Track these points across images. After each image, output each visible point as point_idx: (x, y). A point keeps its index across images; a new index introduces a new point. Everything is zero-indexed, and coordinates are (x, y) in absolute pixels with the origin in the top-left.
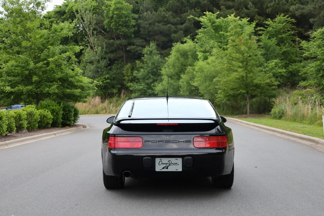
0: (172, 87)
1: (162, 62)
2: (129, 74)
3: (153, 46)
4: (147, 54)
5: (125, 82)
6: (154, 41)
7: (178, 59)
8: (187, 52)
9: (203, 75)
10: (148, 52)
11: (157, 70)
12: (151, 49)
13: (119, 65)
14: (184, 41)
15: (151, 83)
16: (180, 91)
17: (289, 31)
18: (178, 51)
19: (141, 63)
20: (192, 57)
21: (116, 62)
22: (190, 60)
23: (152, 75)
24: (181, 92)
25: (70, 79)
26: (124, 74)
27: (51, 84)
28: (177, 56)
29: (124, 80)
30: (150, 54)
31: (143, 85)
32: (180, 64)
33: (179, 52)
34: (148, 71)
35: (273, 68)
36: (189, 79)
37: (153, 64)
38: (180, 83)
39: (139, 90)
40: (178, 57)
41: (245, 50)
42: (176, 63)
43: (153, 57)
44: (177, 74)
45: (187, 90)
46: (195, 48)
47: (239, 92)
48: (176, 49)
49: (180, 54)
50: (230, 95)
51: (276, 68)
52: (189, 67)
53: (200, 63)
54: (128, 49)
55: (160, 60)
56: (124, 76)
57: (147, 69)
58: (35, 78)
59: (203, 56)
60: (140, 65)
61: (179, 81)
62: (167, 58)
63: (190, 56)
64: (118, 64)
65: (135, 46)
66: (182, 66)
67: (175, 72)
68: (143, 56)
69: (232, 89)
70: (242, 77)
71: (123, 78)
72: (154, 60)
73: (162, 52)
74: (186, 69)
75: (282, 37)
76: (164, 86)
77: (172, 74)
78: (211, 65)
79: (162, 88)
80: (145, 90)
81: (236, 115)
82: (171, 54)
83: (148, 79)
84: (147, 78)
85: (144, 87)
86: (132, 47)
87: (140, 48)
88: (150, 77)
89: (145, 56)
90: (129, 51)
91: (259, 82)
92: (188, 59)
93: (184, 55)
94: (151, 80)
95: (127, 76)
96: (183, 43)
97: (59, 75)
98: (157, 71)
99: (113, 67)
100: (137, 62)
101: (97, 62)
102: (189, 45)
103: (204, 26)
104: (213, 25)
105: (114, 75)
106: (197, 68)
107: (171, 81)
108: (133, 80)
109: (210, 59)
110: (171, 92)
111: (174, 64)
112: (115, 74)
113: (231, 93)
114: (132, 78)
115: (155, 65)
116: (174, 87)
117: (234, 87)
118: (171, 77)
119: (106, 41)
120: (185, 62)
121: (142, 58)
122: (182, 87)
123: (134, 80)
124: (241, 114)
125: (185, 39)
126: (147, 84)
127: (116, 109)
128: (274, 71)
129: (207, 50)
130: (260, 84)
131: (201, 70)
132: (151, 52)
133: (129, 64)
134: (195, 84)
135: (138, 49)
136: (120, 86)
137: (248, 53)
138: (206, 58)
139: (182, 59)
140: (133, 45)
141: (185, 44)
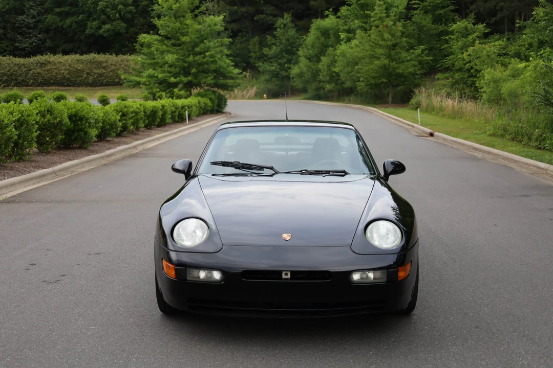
0: (310, 70)
1: (298, 38)
2: (256, 50)
3: (287, 18)
4: (280, 28)
5: (251, 59)
6: (289, 12)
7: (318, 38)
8: (328, 31)
9: (346, 60)
10: (282, 26)
11: (292, 47)
12: (285, 22)
13: (244, 38)
14: (325, 14)
15: (285, 63)
16: (319, 75)
17: (448, 6)
18: (318, 29)
19: (273, 39)
20: (334, 36)
21: (240, 34)
22: (332, 39)
23: (286, 54)
24: (321, 77)
25: (222, 70)
26: (251, 50)
27: (206, 75)
28: (316, 35)
29: (251, 57)
30: (284, 28)
31: (275, 65)
32: (320, 45)
33: (320, 30)
34: (281, 49)
35: (419, 55)
36: (330, 63)
37: (288, 40)
38: (319, 67)
39: (270, 71)
40: (318, 36)
41: (388, 37)
42: (315, 43)
43: (287, 32)
44: (316, 55)
45: (327, 74)
46: (337, 25)
47: (380, 81)
48: (316, 27)
49: (321, 32)
50: (371, 84)
51: (422, 55)
52: (331, 48)
53: (343, 47)
54: (255, 18)
55: (296, 36)
56: (250, 52)
57: (279, 46)
58: (194, 70)
59: (346, 37)
60: (272, 42)
61: (318, 64)
62: (305, 37)
63: (332, 36)
64: (242, 37)
65: (264, 15)
66: (323, 47)
67: (314, 53)
68: (275, 29)
69: (374, 78)
70: (385, 65)
71: (249, 55)
72: (289, 35)
73: (298, 23)
74: (326, 51)
75: (440, 14)
76: (301, 69)
77: (310, 55)
78: (354, 49)
79: (299, 71)
80: (277, 71)
81: (378, 104)
82: (310, 32)
83: (280, 59)
84: (280, 56)
85: (276, 68)
86: (262, 16)
87: (271, 17)
88: (283, 56)
89: (278, 30)
90: (257, 21)
91: (401, 71)
92: (329, 39)
93: (325, 33)
94: (285, 60)
95: (255, 52)
96: (324, 17)
97: (213, 67)
98: (292, 49)
99: (237, 41)
100: (268, 37)
101: (217, 34)
102: (331, 22)
103: (348, 3)
104: (359, 3)
105: (238, 51)
106: (338, 52)
107: (310, 64)
108: (261, 57)
109: (354, 42)
110: (309, 76)
111: (313, 44)
112: (238, 49)
113: (373, 81)
114: (259, 55)
115: (291, 41)
116: (312, 70)
117: (376, 76)
118: (309, 59)
119: (229, 7)
120: (326, 42)
121: (275, 32)
122: (322, 71)
123: (263, 58)
124: (384, 104)
125: (327, 12)
126: (280, 64)
127: (242, 93)
128: (420, 58)
129: (351, 29)
130: (403, 73)
131: (343, 55)
132: (285, 25)
133: (256, 39)
134: (336, 70)
135: (268, 19)
136: (245, 65)
137: (391, 41)
138: (349, 40)
139: (322, 39)
140: (262, 13)
141: (327, 20)
